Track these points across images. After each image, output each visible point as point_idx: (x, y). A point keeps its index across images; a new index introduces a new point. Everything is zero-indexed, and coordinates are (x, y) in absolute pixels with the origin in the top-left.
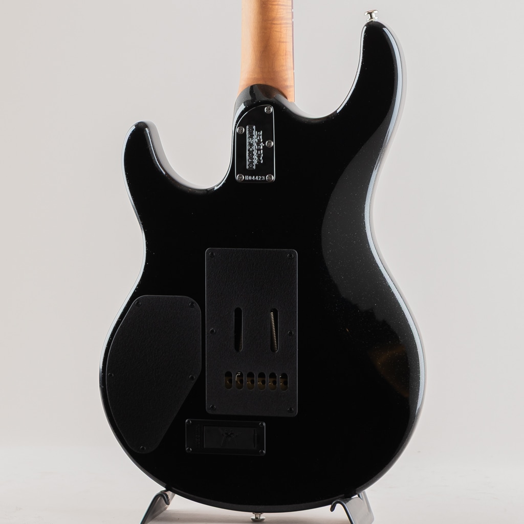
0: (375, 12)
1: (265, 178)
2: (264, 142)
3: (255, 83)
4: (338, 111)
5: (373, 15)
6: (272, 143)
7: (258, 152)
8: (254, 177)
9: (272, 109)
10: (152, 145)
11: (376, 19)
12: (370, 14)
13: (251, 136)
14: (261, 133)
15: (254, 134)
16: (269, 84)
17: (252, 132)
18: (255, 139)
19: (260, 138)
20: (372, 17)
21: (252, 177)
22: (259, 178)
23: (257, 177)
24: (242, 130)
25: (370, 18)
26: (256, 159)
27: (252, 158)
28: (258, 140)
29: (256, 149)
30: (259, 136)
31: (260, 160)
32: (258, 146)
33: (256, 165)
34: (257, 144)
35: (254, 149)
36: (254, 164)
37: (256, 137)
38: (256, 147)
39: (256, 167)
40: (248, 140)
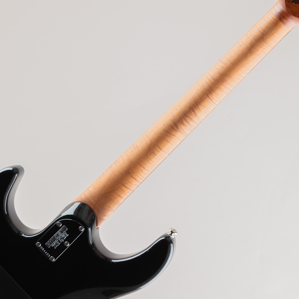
0: (175, 233)
1: (50, 257)
3: (89, 204)
4: (113, 261)
5: (173, 234)
7: (57, 242)
8: (45, 251)
9: (83, 230)
10: (11, 186)
11: (173, 237)
12: (172, 232)
13: (62, 232)
14: (68, 235)
15: (64, 232)
16: (95, 211)
17: (64, 231)
18: (62, 235)
19: (65, 237)
20: (171, 235)
21: (44, 250)
22: (47, 253)
23: (46, 252)
24: (60, 225)
25: (170, 234)
26: (54, 244)
27: (52, 242)
28: (63, 237)
29: (58, 239)
30: (66, 235)
31: (55, 246)
32: (60, 239)
33: (51, 247)
34: (61, 238)
35: (57, 239)
36: (51, 245)
37: (63, 235)
38: (59, 238)
39: (50, 247)
40: (58, 232)
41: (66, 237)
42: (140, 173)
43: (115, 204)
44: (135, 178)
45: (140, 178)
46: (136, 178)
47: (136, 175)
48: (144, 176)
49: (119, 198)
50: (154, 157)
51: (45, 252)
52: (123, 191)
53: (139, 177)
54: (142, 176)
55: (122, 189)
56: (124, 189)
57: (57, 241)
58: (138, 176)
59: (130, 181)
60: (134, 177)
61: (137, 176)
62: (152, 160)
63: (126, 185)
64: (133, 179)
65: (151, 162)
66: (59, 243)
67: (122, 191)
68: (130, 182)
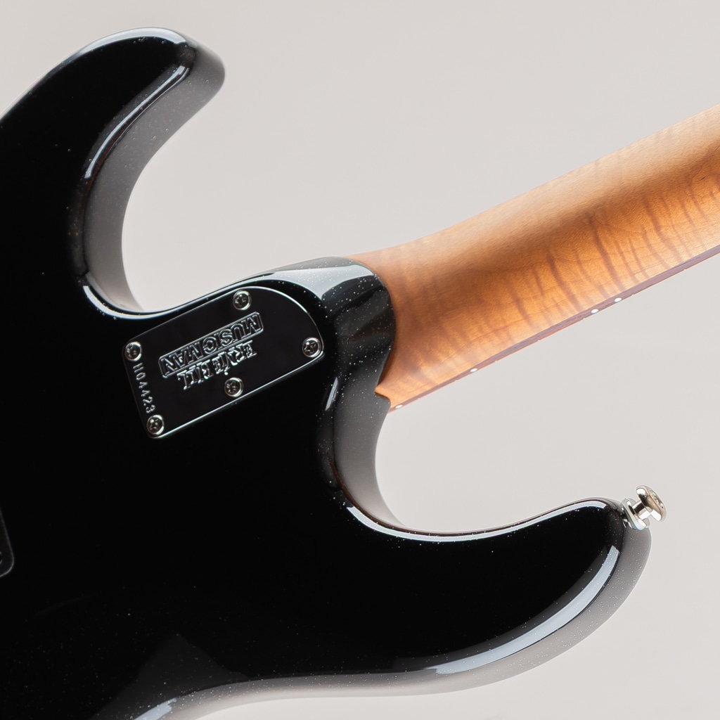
0: (655, 513)
1: (153, 413)
2: (233, 372)
5: (645, 513)
6: (240, 392)
7: (204, 367)
8: (145, 384)
9: (317, 355)
11: (638, 522)
12: (645, 502)
13: (237, 334)
14: (252, 355)
15: (244, 338)
17: (247, 332)
18: (232, 346)
19: (240, 356)
20: (637, 511)
21: (143, 380)
22: (146, 397)
23: (148, 392)
24: (244, 305)
25: (634, 507)
26: (188, 369)
27: (187, 359)
28: (234, 354)
29: (211, 358)
30: (245, 354)
31: (189, 380)
32: (220, 360)
33: (175, 376)
34: (224, 356)
35: (211, 354)
36: (175, 371)
37: (239, 347)
38: (216, 356)
39: (170, 377)
40: (225, 330)
41: (242, 358)
42: (634, 242)
43: (487, 330)
44: (605, 255)
45: (627, 265)
46: (612, 258)
47: (616, 243)
48: (643, 264)
49: (512, 314)
50: (712, 194)
51: (145, 388)
52: (541, 288)
53: (624, 259)
54: (637, 259)
55: (541, 277)
56: (548, 280)
57: (205, 363)
58: (621, 253)
59: (583, 256)
60: (605, 245)
61: (618, 247)
62: (702, 207)
63: (560, 268)
64: (598, 255)
65: (692, 210)
66: (207, 374)
67: (535, 286)
68: (579, 263)
